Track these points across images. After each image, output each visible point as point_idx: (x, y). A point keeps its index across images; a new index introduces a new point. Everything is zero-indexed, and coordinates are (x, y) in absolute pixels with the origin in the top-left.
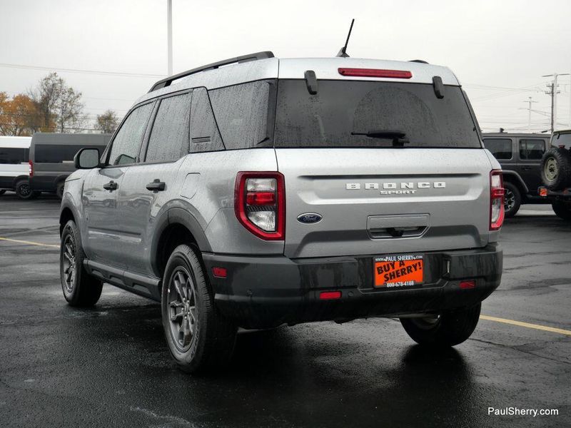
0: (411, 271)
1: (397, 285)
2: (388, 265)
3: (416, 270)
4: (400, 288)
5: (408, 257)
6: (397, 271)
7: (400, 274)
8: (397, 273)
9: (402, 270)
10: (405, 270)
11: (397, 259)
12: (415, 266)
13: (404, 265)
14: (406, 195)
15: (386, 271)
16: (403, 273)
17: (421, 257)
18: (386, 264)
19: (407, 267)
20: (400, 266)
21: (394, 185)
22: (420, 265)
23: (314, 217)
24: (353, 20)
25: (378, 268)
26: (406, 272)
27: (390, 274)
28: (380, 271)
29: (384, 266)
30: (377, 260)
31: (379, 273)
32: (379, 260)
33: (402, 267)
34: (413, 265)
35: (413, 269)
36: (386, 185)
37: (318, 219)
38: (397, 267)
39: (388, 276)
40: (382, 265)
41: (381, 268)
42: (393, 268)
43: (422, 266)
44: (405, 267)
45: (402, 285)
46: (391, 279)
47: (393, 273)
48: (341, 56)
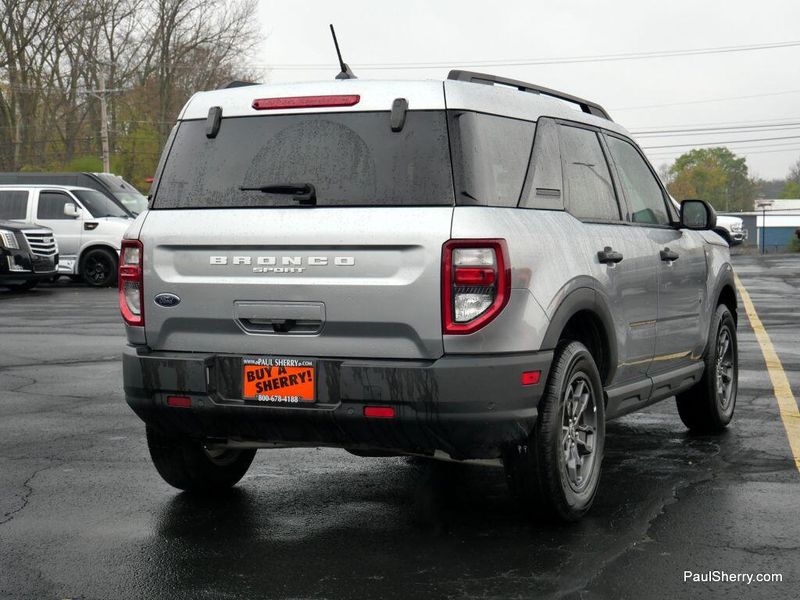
0: (296, 383)
1: (272, 399)
2: (262, 370)
3: (303, 381)
4: (277, 403)
5: (291, 362)
6: (274, 381)
7: (279, 385)
8: (275, 384)
9: (281, 379)
10: (285, 381)
11: (274, 363)
12: (302, 376)
13: (285, 372)
14: (289, 274)
15: (259, 378)
16: (284, 383)
17: (310, 364)
18: (259, 368)
19: (291, 377)
20: (280, 373)
21: (272, 260)
22: (309, 375)
23: (171, 298)
24: (331, 26)
25: (248, 373)
26: (288, 382)
27: (264, 383)
28: (251, 377)
29: (257, 371)
30: (245, 361)
31: (249, 380)
32: (249, 362)
33: (283, 375)
34: (299, 374)
35: (299, 380)
36: (260, 260)
37: (175, 302)
38: (275, 374)
39: (262, 386)
40: (253, 369)
41: (252, 373)
42: (269, 375)
43: (312, 377)
44: (287, 375)
45: (280, 400)
46: (266, 390)
47: (269, 381)
48: (338, 77)
